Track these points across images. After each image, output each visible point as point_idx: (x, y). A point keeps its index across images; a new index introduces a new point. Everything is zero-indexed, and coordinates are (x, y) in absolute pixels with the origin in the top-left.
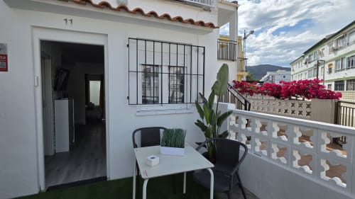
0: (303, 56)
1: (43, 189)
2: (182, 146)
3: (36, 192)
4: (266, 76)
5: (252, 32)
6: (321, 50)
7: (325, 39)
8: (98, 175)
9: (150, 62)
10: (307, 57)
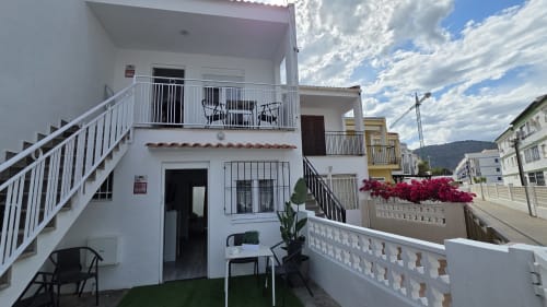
0: (512, 129)
1: (161, 281)
2: (257, 242)
3: (157, 283)
4: (464, 161)
5: (428, 95)
6: (534, 118)
7: (534, 103)
8: (201, 275)
9: (241, 178)
10: (518, 130)
